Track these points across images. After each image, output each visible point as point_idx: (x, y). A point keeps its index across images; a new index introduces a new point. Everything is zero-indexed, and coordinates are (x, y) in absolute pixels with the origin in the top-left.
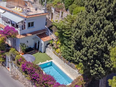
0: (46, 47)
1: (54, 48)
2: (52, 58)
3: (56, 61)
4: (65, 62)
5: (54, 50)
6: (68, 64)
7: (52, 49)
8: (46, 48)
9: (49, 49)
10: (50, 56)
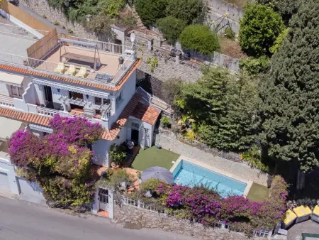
0: (156, 132)
1: (178, 131)
2: (178, 153)
3: (189, 157)
4: (215, 154)
5: (180, 135)
6: (223, 157)
7: (173, 134)
8: (157, 135)
9: (164, 136)
10: (171, 150)
